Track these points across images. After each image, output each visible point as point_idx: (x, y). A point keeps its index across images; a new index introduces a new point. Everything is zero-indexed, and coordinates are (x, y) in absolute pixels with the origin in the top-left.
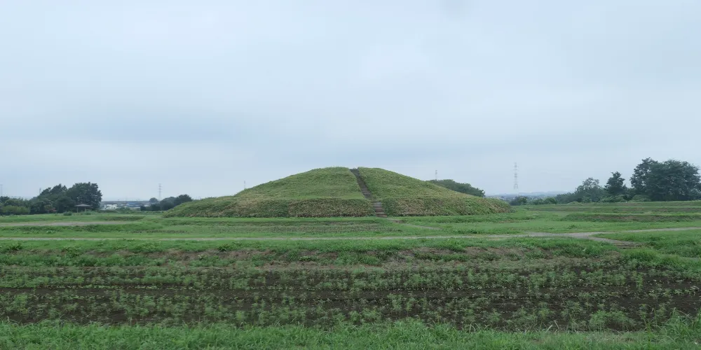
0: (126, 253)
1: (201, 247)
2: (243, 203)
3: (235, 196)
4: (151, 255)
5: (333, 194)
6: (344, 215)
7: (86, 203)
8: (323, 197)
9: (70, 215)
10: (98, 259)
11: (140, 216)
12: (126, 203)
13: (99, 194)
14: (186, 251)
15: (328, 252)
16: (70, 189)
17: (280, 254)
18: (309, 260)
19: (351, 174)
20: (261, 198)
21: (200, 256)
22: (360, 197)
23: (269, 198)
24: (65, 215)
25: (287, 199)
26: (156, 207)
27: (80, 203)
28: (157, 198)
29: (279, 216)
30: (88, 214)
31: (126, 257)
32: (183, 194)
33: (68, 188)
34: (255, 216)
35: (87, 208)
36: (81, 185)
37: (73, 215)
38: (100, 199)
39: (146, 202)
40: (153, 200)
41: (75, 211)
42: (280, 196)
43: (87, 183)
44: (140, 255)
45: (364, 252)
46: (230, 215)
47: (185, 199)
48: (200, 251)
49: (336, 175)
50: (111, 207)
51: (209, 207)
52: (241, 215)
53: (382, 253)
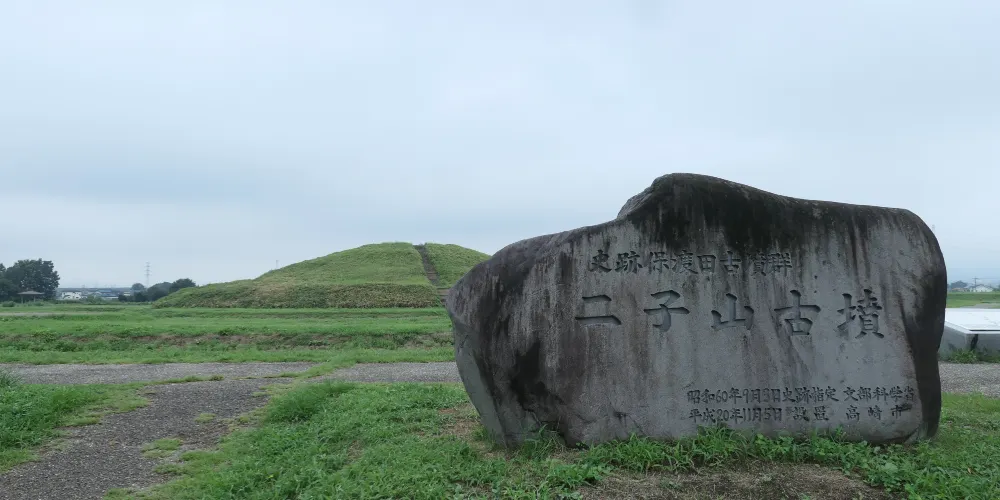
0: (111, 338)
1: (198, 331)
2: (266, 289)
3: (257, 280)
4: (140, 340)
5: (387, 279)
6: (400, 306)
7: (35, 289)
8: (374, 283)
9: (12, 306)
10: (78, 344)
11: (118, 307)
12: (93, 290)
13: (55, 277)
14: (181, 336)
15: (341, 336)
16: (10, 268)
17: (288, 338)
18: (319, 344)
19: (416, 252)
20: (292, 282)
21: (197, 341)
22: (424, 282)
23: (301, 283)
24: (4, 306)
25: (326, 284)
26: (142, 296)
27: (24, 289)
28: (144, 284)
29: (313, 306)
30: (39, 305)
31: (111, 342)
32: (184, 277)
33: (7, 267)
34: (281, 307)
35: (37, 297)
36: (27, 262)
37: (16, 307)
38: (57, 284)
39: (126, 290)
40: (137, 286)
41: (18, 301)
42: (316, 280)
43: (37, 260)
44: (128, 340)
45: (380, 336)
46: (247, 305)
47: (185, 284)
48: (198, 335)
49: (395, 253)
50: (72, 296)
51: (218, 294)
52: (262, 305)
53: (399, 337)
